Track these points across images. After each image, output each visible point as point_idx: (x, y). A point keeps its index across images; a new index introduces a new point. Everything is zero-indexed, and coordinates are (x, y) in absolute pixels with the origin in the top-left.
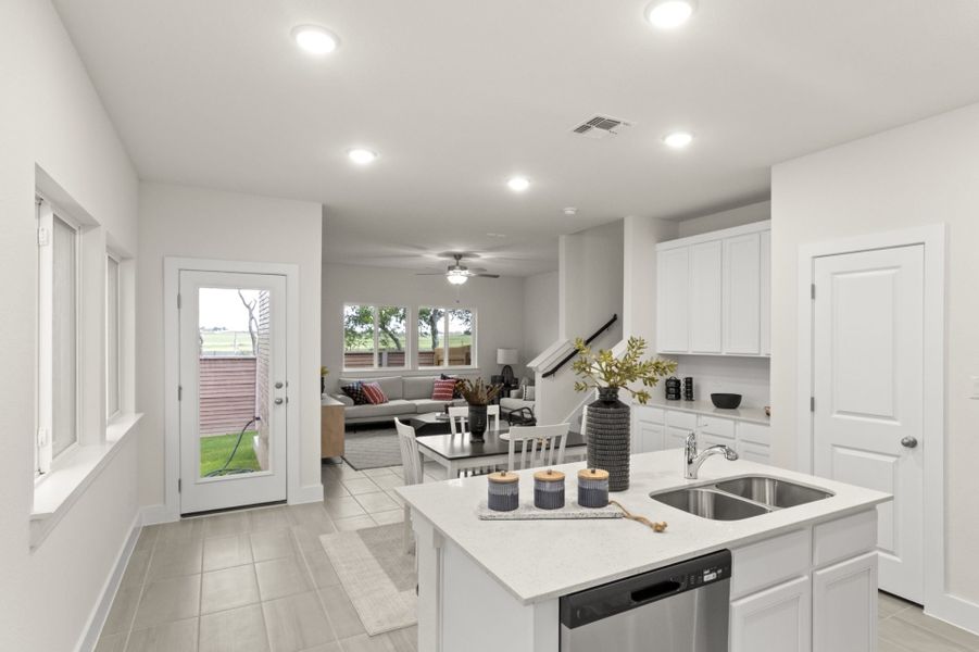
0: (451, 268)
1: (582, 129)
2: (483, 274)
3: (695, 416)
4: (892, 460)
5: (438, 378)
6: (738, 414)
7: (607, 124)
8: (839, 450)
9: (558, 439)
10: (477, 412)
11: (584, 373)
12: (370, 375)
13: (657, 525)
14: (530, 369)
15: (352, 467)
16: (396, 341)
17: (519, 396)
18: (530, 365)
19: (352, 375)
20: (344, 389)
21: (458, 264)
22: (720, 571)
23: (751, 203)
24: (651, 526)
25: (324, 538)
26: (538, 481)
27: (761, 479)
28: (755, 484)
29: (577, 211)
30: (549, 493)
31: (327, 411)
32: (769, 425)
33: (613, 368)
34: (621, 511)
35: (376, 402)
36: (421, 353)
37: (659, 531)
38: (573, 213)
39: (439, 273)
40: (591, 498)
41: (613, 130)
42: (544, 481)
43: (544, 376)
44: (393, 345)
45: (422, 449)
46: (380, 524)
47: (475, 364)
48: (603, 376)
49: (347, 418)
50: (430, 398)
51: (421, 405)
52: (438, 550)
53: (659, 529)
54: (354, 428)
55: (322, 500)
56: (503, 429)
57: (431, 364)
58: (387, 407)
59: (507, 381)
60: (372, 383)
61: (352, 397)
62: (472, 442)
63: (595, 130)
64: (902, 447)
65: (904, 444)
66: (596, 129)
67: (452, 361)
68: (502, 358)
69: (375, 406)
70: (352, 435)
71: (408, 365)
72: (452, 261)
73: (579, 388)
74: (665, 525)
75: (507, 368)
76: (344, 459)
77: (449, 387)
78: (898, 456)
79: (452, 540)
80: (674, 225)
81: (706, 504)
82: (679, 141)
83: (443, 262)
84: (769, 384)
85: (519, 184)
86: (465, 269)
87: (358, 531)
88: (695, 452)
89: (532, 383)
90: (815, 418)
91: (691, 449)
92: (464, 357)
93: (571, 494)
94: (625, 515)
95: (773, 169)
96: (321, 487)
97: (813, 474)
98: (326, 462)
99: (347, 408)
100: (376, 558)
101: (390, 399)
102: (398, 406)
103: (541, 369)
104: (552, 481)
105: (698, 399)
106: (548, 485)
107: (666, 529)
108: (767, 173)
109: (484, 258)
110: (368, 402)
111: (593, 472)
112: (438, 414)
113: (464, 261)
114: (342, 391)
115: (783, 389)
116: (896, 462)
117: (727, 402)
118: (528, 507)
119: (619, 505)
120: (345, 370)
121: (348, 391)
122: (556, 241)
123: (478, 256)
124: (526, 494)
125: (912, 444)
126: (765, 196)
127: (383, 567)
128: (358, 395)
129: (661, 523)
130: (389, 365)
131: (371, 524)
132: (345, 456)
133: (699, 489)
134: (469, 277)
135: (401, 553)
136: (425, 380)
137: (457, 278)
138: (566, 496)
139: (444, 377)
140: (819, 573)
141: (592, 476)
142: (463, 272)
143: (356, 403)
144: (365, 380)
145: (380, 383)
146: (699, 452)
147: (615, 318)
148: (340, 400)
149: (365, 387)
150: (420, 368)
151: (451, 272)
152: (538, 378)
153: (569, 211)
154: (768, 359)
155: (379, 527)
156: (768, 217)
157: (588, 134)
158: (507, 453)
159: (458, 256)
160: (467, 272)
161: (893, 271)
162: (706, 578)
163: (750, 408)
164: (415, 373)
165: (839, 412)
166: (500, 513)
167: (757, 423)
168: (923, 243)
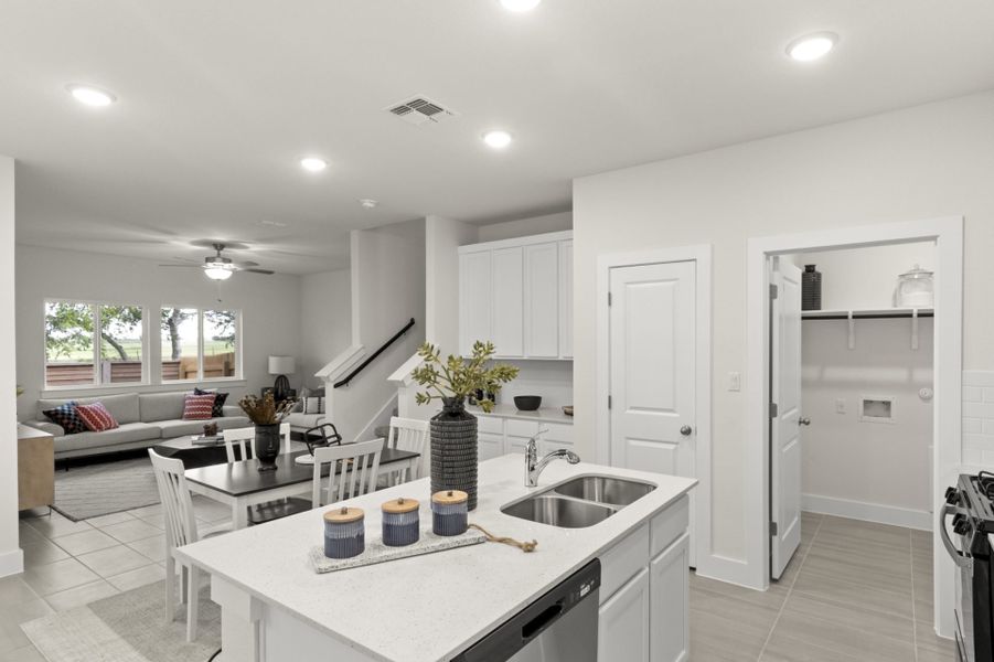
0: (208, 260)
1: (401, 110)
2: (252, 268)
3: (500, 420)
4: (672, 447)
5: (191, 393)
6: (538, 415)
7: (430, 110)
8: (633, 442)
9: (371, 456)
10: (267, 434)
11: (427, 384)
12: (92, 394)
13: (528, 545)
14: (319, 378)
15: (68, 517)
16: (119, 348)
17: (299, 410)
18: (320, 374)
19: (59, 394)
20: (48, 414)
21: (219, 254)
22: (592, 582)
23: (555, 213)
24: (520, 546)
25: (29, 628)
26: (387, 514)
27: (591, 478)
28: (586, 484)
29: (377, 204)
30: (403, 527)
31: (24, 445)
32: (572, 424)
33: (462, 376)
34: (484, 535)
35: (100, 429)
36: (164, 363)
37: (529, 551)
38: (372, 205)
39: (194, 266)
40: (450, 524)
41: (435, 116)
42: (397, 514)
43: (336, 386)
44: (112, 354)
45: (192, 487)
46: (125, 589)
47: (239, 375)
48: (449, 385)
49: (56, 453)
50: (180, 418)
51: (167, 429)
52: (257, 624)
53: (529, 548)
54: (65, 465)
55: (22, 570)
56: (295, 450)
57: (177, 377)
58: (116, 434)
59: (282, 393)
60: (93, 403)
61: (62, 424)
62: (261, 470)
63: (415, 114)
64: (681, 435)
65: (683, 433)
66: (415, 112)
67: (207, 372)
68: (274, 367)
69: (98, 433)
70: (63, 474)
71: (146, 377)
72: (213, 252)
73: (420, 399)
74: (536, 543)
75: (281, 379)
76: (55, 509)
77: (208, 404)
78: (677, 443)
79: (281, 607)
80: (475, 229)
81: (551, 510)
82: (498, 140)
83: (199, 251)
84: (572, 386)
85: (313, 165)
86: (230, 261)
87: (89, 605)
88: (535, 459)
89: (320, 394)
90: (613, 415)
91: (531, 455)
92: (222, 367)
93: (426, 523)
94: (489, 538)
95: (575, 182)
96: (22, 552)
97: (610, 465)
98: (25, 516)
99: (55, 439)
100: (123, 637)
101: (120, 424)
102: (135, 431)
103: (332, 378)
104: (406, 513)
105: (500, 403)
106: (401, 517)
107: (536, 547)
108: (570, 185)
109: (254, 250)
110: (86, 429)
111: (450, 495)
112: (195, 438)
113: (226, 252)
114: (44, 417)
115: (585, 390)
116: (676, 449)
117: (529, 404)
118: (376, 547)
119: (480, 528)
120: (47, 388)
121: (53, 416)
122: (346, 238)
123: (246, 248)
124: (373, 532)
125: (687, 432)
126: (567, 207)
127: (137, 648)
128: (70, 420)
129: (531, 542)
130: (113, 379)
131: (109, 592)
132: (56, 504)
133: (544, 497)
134: (234, 272)
135: (162, 623)
136: (173, 397)
137: (218, 272)
138: (421, 527)
139: (199, 392)
140: (655, 562)
141: (450, 499)
142: (227, 265)
143: (68, 432)
144: (82, 400)
145: (105, 403)
146: (539, 459)
147: (412, 322)
148: (41, 429)
149: (83, 409)
150: (164, 382)
151: (210, 265)
152: (329, 388)
153: (368, 204)
154: (572, 362)
155: (124, 594)
156: (570, 227)
157: (406, 117)
158: (312, 479)
159: (219, 246)
160: (232, 265)
161: (672, 283)
162: (583, 593)
163: (548, 408)
164: (157, 389)
165: (632, 408)
166: (343, 561)
167: (557, 422)
168: (695, 260)
